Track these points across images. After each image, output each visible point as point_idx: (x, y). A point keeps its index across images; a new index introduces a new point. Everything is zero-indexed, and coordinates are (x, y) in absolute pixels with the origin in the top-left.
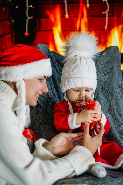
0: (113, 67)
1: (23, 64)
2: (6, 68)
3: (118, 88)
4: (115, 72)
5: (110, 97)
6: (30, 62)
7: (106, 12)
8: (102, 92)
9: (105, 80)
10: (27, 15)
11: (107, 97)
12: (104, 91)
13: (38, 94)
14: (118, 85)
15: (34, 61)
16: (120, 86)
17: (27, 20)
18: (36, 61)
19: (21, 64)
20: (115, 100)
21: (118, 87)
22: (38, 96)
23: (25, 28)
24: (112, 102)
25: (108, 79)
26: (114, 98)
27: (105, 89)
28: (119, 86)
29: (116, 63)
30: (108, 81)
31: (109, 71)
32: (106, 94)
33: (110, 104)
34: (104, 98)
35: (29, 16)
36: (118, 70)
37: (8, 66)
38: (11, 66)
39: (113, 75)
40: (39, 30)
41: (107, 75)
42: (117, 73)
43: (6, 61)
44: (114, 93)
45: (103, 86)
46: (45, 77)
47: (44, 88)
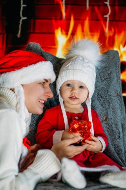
0: (111, 73)
1: (19, 69)
3: (115, 97)
4: (113, 79)
5: (107, 105)
6: (27, 66)
7: (107, 16)
8: (98, 100)
9: (102, 86)
10: (21, 16)
11: (104, 105)
12: (100, 99)
13: (42, 100)
14: (115, 93)
15: (31, 64)
16: (118, 93)
17: (21, 21)
20: (113, 110)
21: (116, 95)
22: (43, 102)
23: (19, 29)
24: (109, 111)
25: (105, 85)
26: (110, 107)
27: (102, 96)
29: (115, 68)
30: (105, 88)
31: (106, 77)
32: (102, 102)
33: (107, 113)
34: (100, 106)
35: (24, 17)
39: (111, 81)
40: (34, 33)
41: (105, 81)
42: (115, 80)
44: (111, 101)
45: (100, 93)
46: (47, 81)
47: (47, 93)
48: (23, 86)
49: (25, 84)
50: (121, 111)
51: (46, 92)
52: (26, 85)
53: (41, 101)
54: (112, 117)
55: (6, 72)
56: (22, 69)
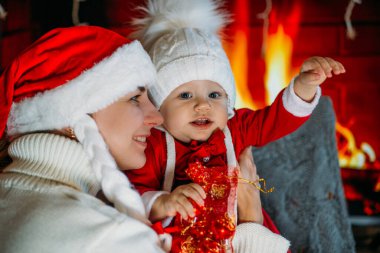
0: (315, 147)
1: (74, 77)
2: (36, 99)
3: (325, 200)
4: (320, 159)
5: (307, 221)
6: (90, 66)
9: (296, 178)
11: (300, 221)
12: (292, 206)
13: (142, 136)
14: (325, 191)
15: (99, 59)
16: (333, 192)
18: (105, 59)
19: (71, 79)
20: (320, 229)
21: (327, 196)
22: (144, 140)
24: (312, 233)
25: (302, 176)
26: (316, 224)
27: (295, 200)
28: (330, 194)
30: (302, 181)
31: (304, 156)
32: (295, 214)
33: (308, 237)
34: (292, 223)
36: (328, 154)
37: (39, 94)
38: (46, 92)
42: (325, 160)
43: (30, 82)
44: (317, 211)
45: (290, 193)
46: (142, 89)
47: (148, 117)
48: (91, 115)
49: (96, 110)
50: (341, 229)
51: (146, 114)
52: (100, 111)
53: (139, 139)
54: (320, 246)
55: (42, 91)
56: (80, 77)
